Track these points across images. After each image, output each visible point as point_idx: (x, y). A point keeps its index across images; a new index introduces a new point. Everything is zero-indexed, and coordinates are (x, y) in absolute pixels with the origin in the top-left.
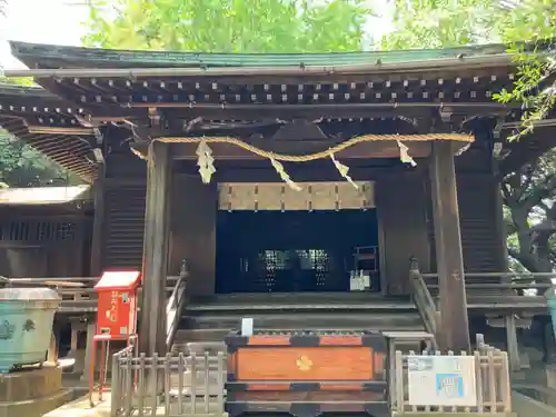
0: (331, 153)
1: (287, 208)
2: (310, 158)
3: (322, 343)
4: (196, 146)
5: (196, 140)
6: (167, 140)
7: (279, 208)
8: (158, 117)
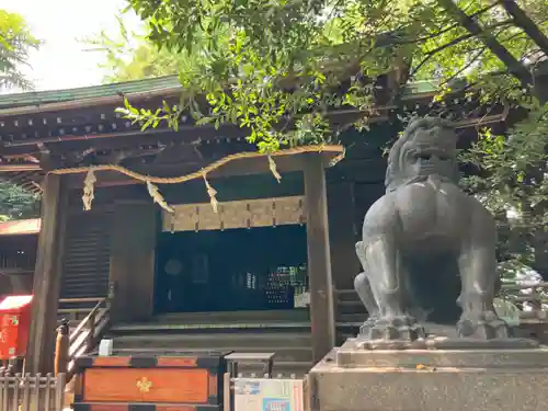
0: (203, 173)
1: (226, 226)
2: (184, 179)
3: (159, 364)
4: (84, 175)
5: (85, 169)
6: (59, 172)
7: (218, 227)
8: (48, 152)
